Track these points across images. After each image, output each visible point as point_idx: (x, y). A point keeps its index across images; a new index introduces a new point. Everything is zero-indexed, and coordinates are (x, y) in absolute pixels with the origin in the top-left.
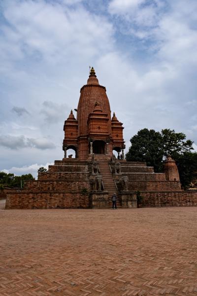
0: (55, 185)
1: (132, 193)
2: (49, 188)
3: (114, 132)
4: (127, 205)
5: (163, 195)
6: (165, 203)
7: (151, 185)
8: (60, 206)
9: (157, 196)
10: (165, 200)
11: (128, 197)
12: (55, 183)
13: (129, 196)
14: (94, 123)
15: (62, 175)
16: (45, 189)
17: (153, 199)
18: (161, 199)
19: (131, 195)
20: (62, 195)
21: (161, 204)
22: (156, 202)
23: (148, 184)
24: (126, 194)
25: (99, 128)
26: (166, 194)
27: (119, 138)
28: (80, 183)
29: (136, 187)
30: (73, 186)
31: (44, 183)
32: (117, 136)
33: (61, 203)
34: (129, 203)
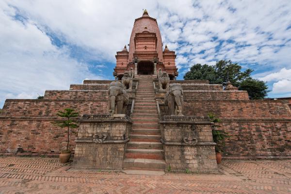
0: (51, 107)
1: (196, 121)
2: (40, 113)
3: (165, 60)
4: (183, 158)
5: (272, 128)
6: (281, 150)
7: (229, 108)
8: (26, 149)
9: (258, 130)
10: (280, 140)
11: (186, 134)
12: (53, 103)
13: (188, 130)
14: (139, 43)
15: (79, 94)
16: (34, 113)
17: (250, 139)
18: (269, 137)
19: (193, 126)
20: (34, 124)
21: (271, 150)
22: (258, 145)
23: (222, 107)
24: (178, 125)
25: (146, 48)
26: (279, 125)
27: (171, 65)
28: (95, 104)
29: (199, 110)
30: (82, 109)
31: (35, 104)
32: (169, 64)
33: (28, 143)
34: (190, 152)
